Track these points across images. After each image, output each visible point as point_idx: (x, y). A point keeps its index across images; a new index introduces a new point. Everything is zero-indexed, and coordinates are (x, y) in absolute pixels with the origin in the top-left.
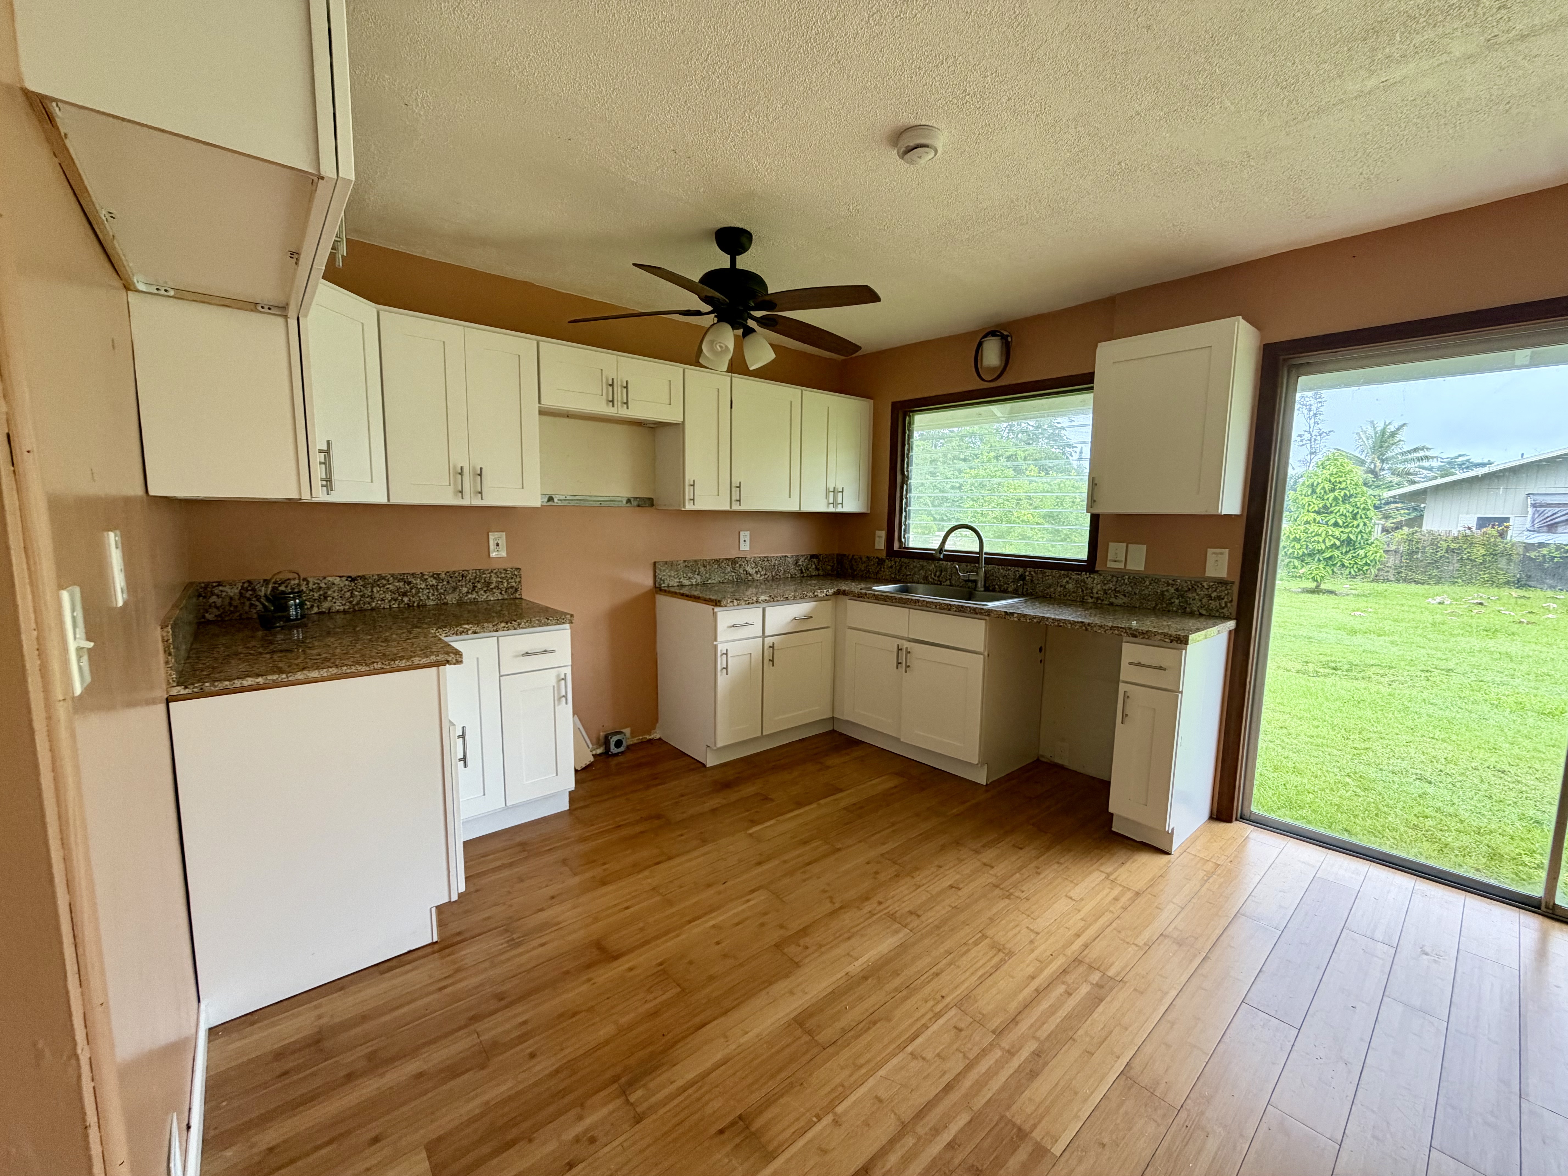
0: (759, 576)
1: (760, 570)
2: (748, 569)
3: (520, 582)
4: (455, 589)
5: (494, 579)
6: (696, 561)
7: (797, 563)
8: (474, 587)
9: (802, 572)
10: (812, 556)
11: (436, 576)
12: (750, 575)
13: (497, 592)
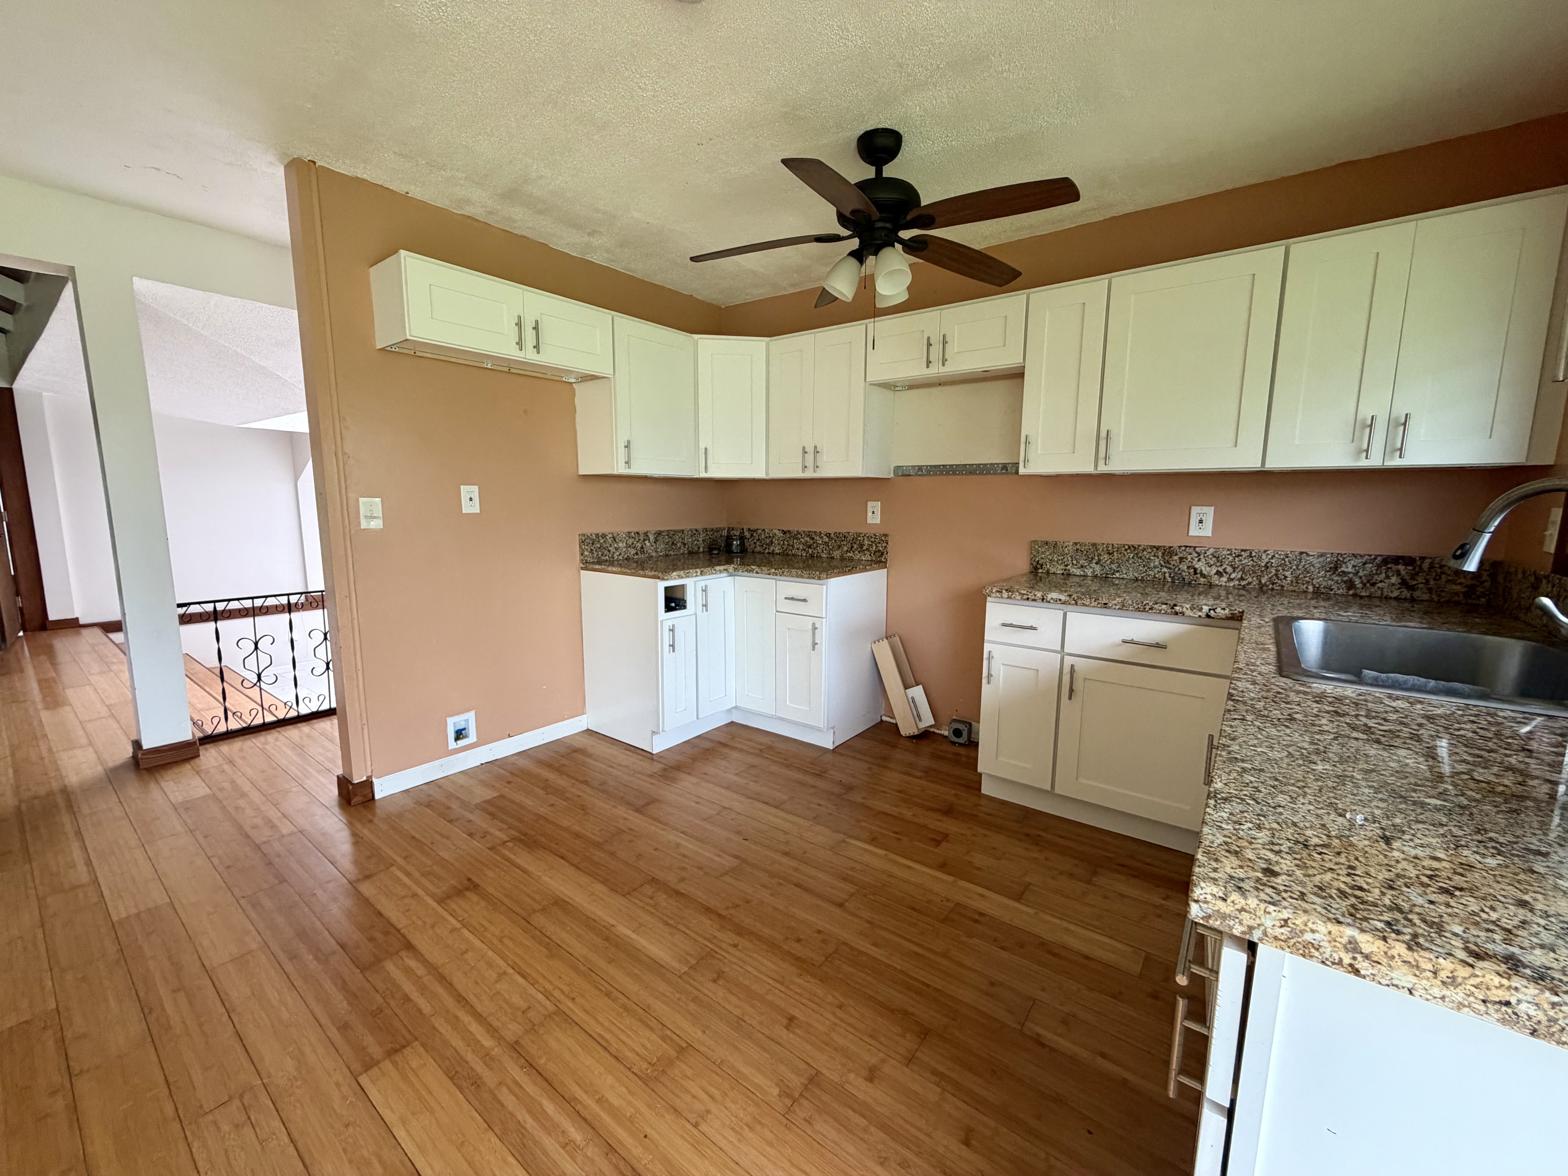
0: (1224, 579)
1: (1229, 569)
2: (1200, 565)
3: (886, 547)
4: (839, 547)
5: (866, 542)
6: (1094, 545)
7: (1336, 568)
8: (852, 547)
9: (1350, 585)
10: (1389, 561)
11: (828, 535)
12: (1203, 575)
13: (868, 553)
